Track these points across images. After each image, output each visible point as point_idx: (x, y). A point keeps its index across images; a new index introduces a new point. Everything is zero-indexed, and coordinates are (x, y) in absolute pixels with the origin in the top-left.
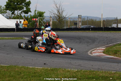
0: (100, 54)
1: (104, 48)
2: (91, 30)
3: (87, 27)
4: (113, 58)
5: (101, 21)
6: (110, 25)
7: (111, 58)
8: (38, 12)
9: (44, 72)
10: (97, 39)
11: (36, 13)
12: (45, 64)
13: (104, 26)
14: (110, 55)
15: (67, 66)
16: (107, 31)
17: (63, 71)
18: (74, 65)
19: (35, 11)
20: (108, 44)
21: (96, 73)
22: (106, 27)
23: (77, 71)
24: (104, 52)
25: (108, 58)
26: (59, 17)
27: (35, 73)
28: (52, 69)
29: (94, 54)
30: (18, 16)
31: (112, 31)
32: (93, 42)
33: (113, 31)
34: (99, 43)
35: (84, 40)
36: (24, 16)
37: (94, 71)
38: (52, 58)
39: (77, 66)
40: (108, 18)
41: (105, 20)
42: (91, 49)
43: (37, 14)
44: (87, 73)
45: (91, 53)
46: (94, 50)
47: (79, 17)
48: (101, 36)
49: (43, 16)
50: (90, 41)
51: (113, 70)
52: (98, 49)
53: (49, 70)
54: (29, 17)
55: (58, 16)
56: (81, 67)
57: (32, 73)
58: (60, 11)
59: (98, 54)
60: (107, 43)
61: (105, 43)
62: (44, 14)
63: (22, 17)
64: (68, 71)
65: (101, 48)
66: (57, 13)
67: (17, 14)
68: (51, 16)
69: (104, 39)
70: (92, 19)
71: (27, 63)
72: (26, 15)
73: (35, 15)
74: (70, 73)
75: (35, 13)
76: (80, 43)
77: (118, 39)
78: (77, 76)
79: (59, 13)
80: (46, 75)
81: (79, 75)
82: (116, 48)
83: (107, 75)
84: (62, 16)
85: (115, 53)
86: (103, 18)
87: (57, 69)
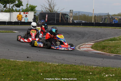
0: (88, 49)
1: (93, 43)
2: (82, 25)
3: (79, 22)
4: (100, 53)
5: (92, 16)
7: (99, 53)
9: (25, 65)
10: (87, 34)
12: (28, 57)
13: (95, 21)
14: (98, 50)
15: (50, 60)
16: (98, 27)
17: (44, 64)
18: (57, 59)
19: (27, 5)
21: (77, 67)
22: (97, 22)
23: (58, 65)
24: (92, 48)
25: (95, 53)
26: (51, 11)
27: (15, 66)
29: (81, 49)
30: (10, 9)
31: (102, 27)
32: (83, 37)
33: (104, 27)
34: (88, 38)
35: (74, 35)
36: (16, 10)
37: (75, 66)
38: (39, 52)
39: (59, 60)
41: (96, 15)
42: (80, 44)
43: (29, 8)
45: (79, 48)
46: (82, 45)
47: (71, 11)
48: (92, 32)
49: (35, 10)
50: (80, 36)
51: (95, 65)
52: (86, 44)
53: (30, 64)
55: (49, 10)
57: (13, 66)
58: (52, 5)
59: (86, 49)
60: (97, 38)
61: (94, 38)
62: (36, 8)
63: (14, 10)
64: (49, 65)
65: (89, 43)
66: (48, 7)
67: (8, 8)
68: (43, 10)
69: (94, 35)
70: (84, 14)
71: (10, 56)
72: (18, 9)
73: (27, 9)
74: (50, 67)
75: (27, 7)
76: (69, 37)
77: (108, 35)
78: (57, 70)
79: (51, 7)
80: (26, 68)
81: (59, 69)
82: (105, 43)
83: (87, 70)
84: (54, 11)
85: (103, 48)
86: (94, 14)
87: (38, 63)
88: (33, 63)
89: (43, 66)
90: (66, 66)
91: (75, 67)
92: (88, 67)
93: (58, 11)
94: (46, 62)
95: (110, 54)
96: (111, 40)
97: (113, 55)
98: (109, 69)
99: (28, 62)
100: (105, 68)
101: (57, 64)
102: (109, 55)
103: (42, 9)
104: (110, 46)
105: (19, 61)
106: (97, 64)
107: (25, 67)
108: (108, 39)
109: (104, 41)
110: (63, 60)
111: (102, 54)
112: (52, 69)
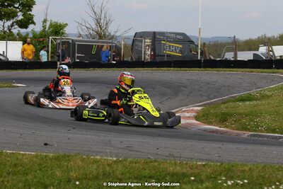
0: (188, 121)
1: (199, 108)
2: (174, 67)
4: (216, 131)
6: (219, 55)
7: (213, 131)
8: (51, 23)
9: (38, 162)
10: (185, 87)
11: (47, 27)
12: (46, 144)
13: (205, 56)
14: (211, 123)
15: (97, 150)
16: (210, 69)
17: (83, 160)
18: (115, 147)
19: (45, 21)
20: (209, 98)
21: (160, 164)
22: (208, 58)
23: (115, 162)
24: (196, 118)
25: (205, 130)
26: (100, 35)
27: (15, 165)
28: (58, 157)
30: (5, 32)
31: (221, 69)
32: (175, 93)
33: (225, 69)
34: (188, 96)
35: (154, 88)
36: (18, 34)
37: (155, 161)
38: (72, 131)
39: (119, 148)
40: (217, 37)
41: (207, 43)
43: (49, 28)
44: (137, 165)
48: (196, 81)
49: (63, 33)
50: (168, 91)
51: (204, 158)
52: (184, 111)
53: (51, 159)
54: (31, 36)
55: (97, 33)
56: (130, 151)
57: (10, 166)
58: (102, 21)
59: (183, 122)
60: (208, 96)
61: (201, 95)
62: (65, 29)
63: (13, 35)
64: (96, 161)
65: (191, 108)
66: (94, 26)
67: (1, 29)
68: (82, 33)
69: (201, 87)
71: (4, 143)
72: (23, 31)
73: (44, 30)
74: (98, 167)
75: (45, 27)
77: (234, 88)
78: (113, 172)
79: (100, 26)
80: (40, 169)
81: (119, 170)
82: (227, 108)
83: (184, 170)
84: (107, 34)
85: (223, 119)
86: (201, 39)
87: (68, 156)
88: (57, 159)
89: (80, 163)
90: (136, 163)
91: (156, 164)
92: (186, 164)
93: (118, 34)
94: (87, 156)
95: (239, 132)
96: (243, 100)
97: (246, 134)
98: (234, 168)
99: (46, 156)
100: (227, 166)
101: (115, 159)
102: (238, 135)
103: (80, 30)
104: (241, 115)
105: (25, 154)
106: (208, 157)
107: (38, 168)
108: (234, 97)
109: (224, 102)
110: (129, 148)
111: (222, 133)
112: (101, 171)
